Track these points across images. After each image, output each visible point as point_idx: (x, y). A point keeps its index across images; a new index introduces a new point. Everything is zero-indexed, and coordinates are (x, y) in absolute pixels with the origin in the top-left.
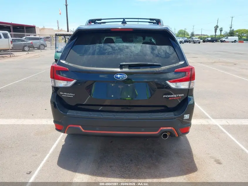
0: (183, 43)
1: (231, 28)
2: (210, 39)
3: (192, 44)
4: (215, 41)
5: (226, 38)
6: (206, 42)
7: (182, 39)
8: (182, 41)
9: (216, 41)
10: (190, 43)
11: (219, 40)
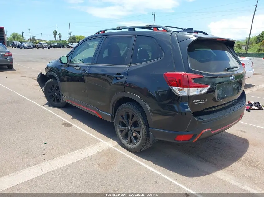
0: (32, 49)
1: (70, 34)
2: (57, 45)
3: (40, 50)
4: (61, 47)
5: (72, 44)
6: (53, 47)
7: (29, 44)
8: (30, 46)
9: (63, 47)
10: (38, 48)
11: (66, 46)
